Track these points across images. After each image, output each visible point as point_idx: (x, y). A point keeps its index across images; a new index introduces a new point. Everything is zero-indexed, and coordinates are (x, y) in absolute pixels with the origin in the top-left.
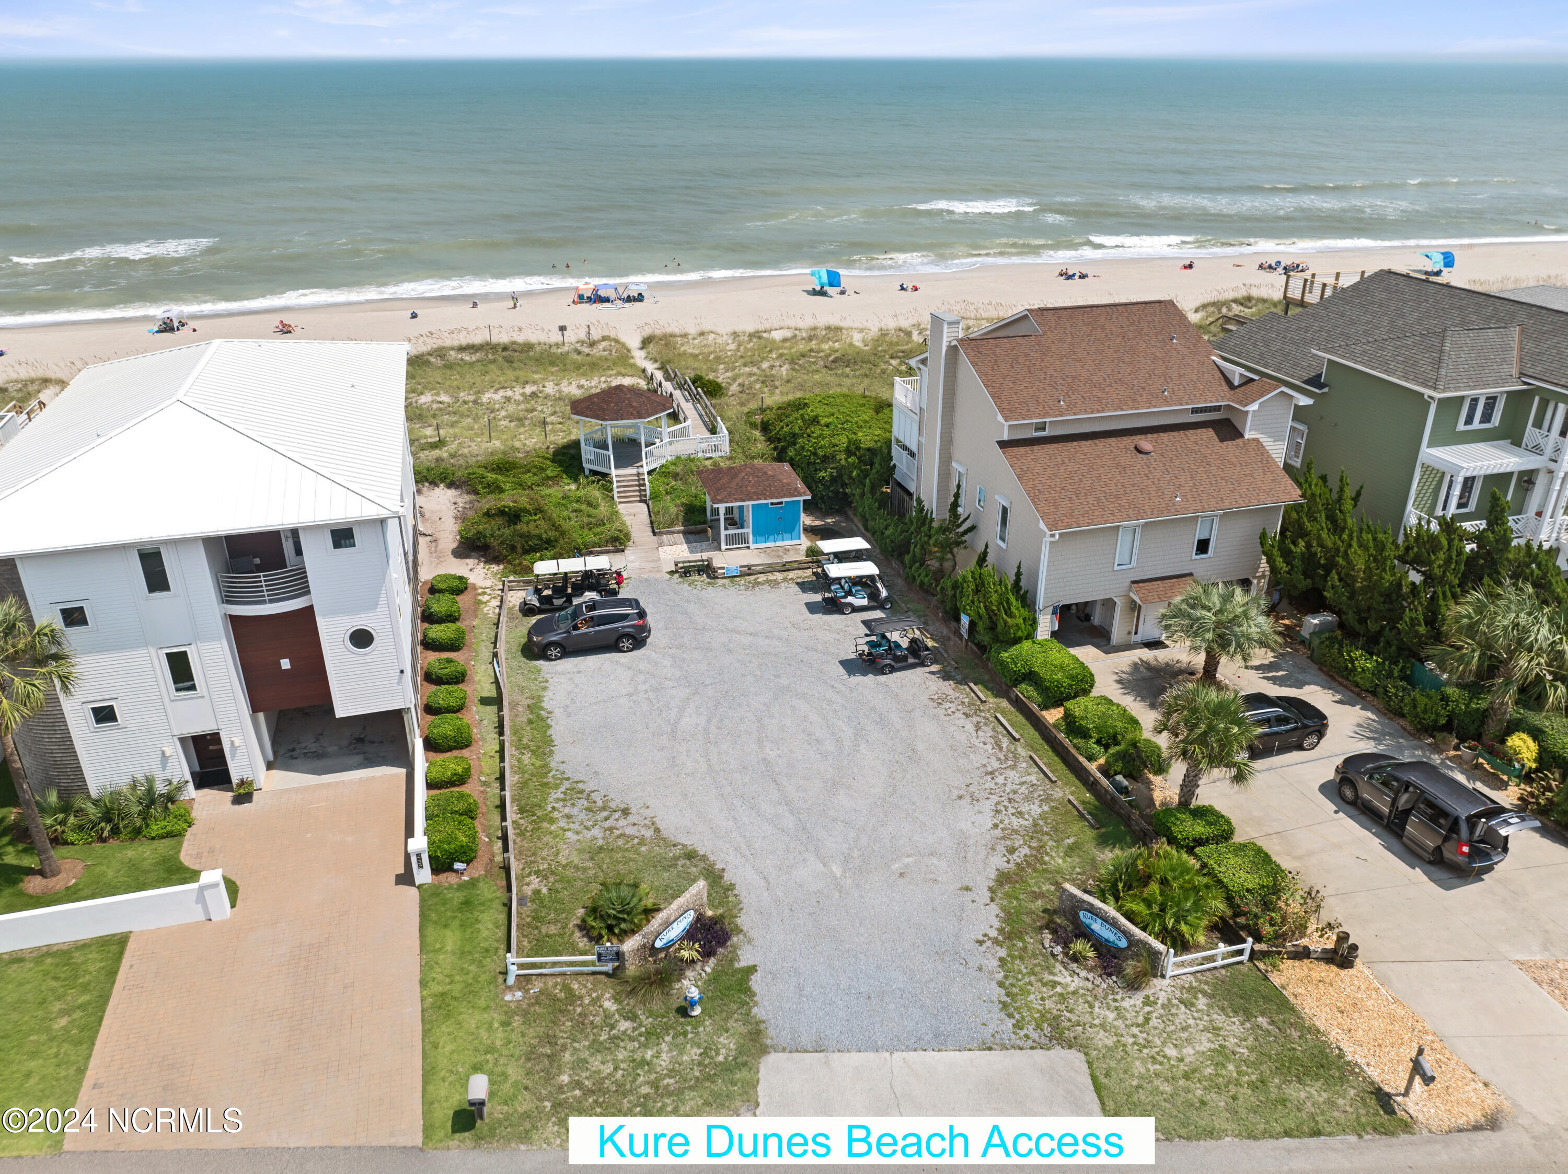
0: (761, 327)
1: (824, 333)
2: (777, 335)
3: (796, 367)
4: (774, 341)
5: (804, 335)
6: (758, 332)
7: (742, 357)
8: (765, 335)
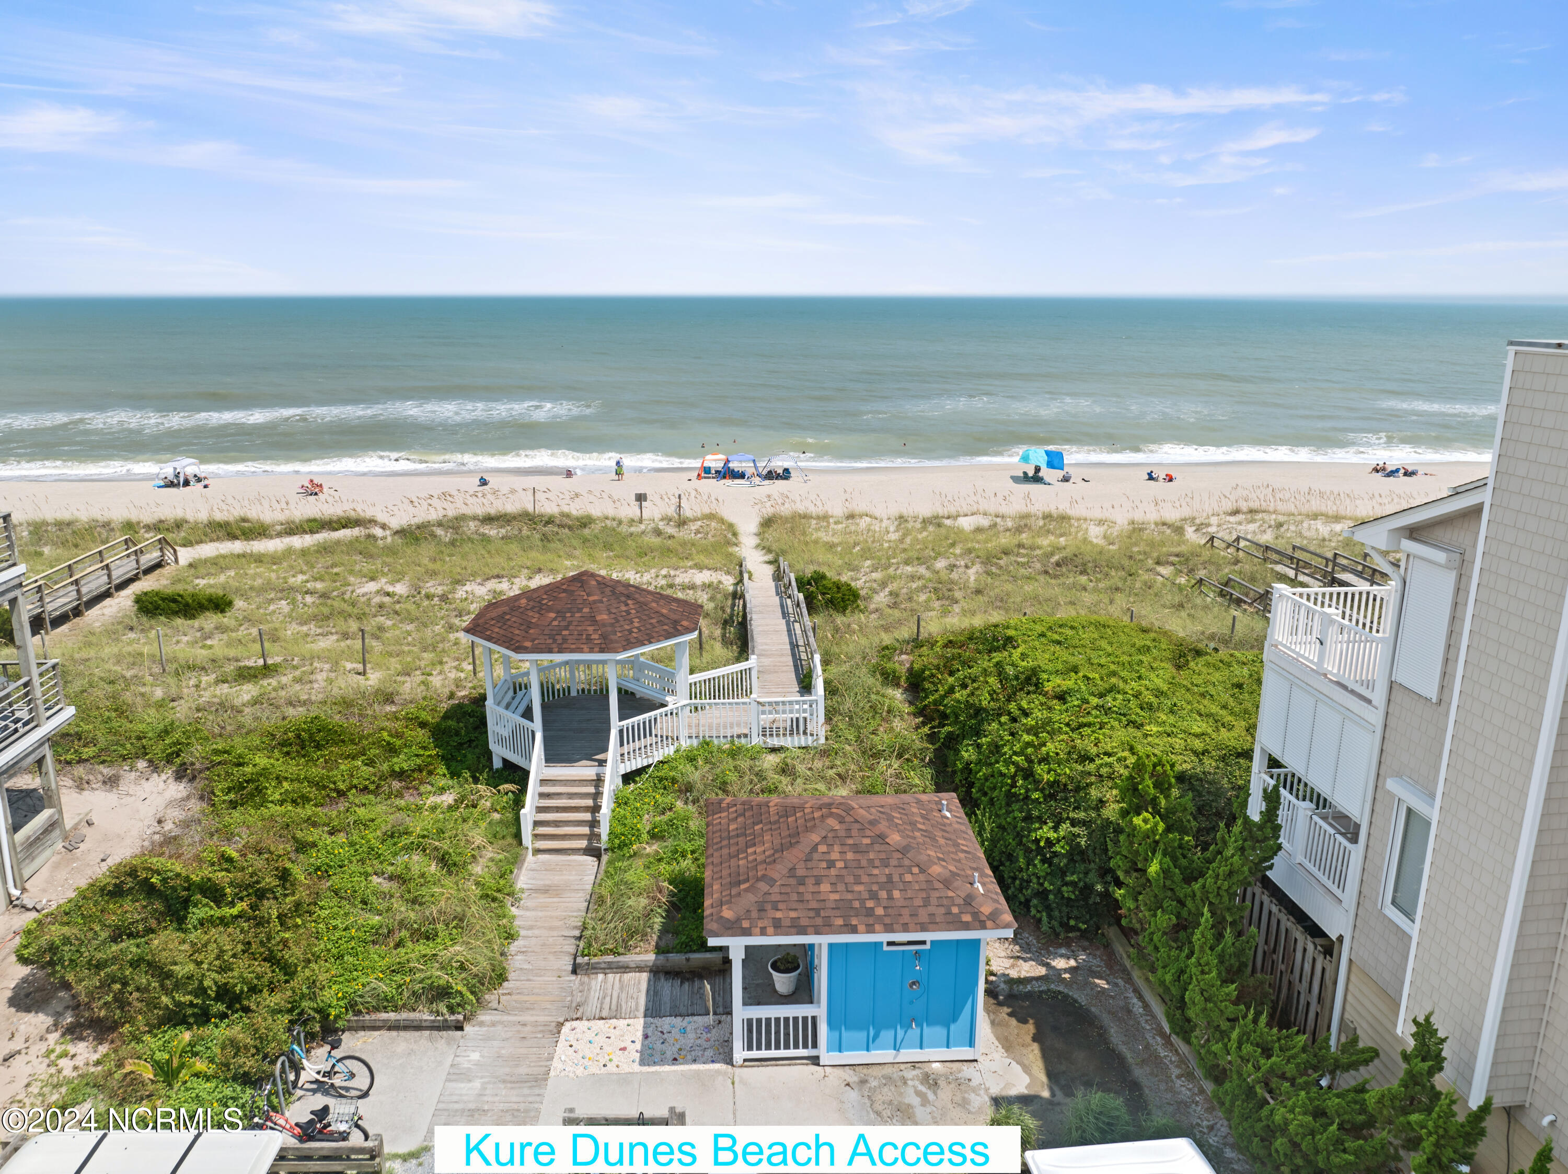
0: (941, 511)
1: (1041, 523)
2: (966, 523)
3: (994, 569)
4: (960, 531)
5: (1010, 524)
6: (937, 517)
7: (905, 550)
8: (948, 522)
